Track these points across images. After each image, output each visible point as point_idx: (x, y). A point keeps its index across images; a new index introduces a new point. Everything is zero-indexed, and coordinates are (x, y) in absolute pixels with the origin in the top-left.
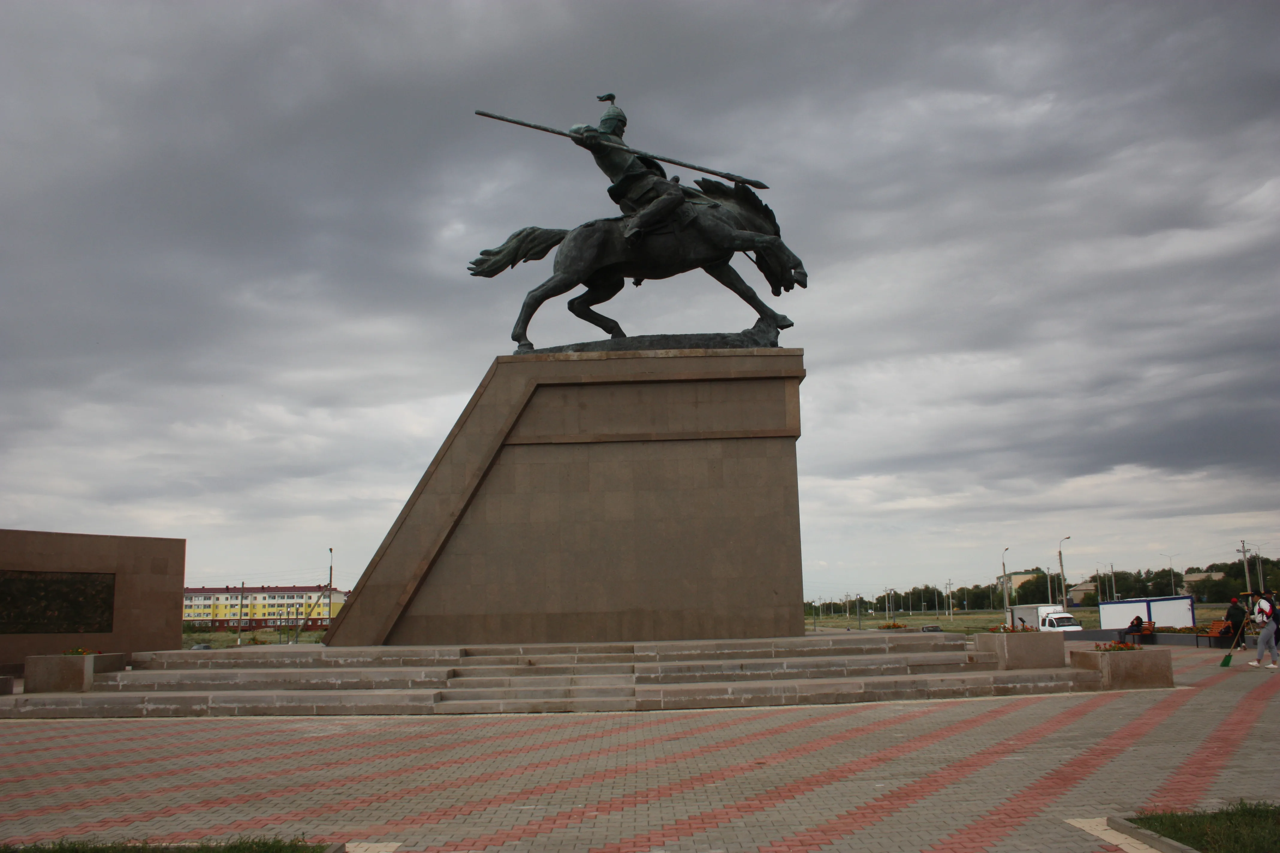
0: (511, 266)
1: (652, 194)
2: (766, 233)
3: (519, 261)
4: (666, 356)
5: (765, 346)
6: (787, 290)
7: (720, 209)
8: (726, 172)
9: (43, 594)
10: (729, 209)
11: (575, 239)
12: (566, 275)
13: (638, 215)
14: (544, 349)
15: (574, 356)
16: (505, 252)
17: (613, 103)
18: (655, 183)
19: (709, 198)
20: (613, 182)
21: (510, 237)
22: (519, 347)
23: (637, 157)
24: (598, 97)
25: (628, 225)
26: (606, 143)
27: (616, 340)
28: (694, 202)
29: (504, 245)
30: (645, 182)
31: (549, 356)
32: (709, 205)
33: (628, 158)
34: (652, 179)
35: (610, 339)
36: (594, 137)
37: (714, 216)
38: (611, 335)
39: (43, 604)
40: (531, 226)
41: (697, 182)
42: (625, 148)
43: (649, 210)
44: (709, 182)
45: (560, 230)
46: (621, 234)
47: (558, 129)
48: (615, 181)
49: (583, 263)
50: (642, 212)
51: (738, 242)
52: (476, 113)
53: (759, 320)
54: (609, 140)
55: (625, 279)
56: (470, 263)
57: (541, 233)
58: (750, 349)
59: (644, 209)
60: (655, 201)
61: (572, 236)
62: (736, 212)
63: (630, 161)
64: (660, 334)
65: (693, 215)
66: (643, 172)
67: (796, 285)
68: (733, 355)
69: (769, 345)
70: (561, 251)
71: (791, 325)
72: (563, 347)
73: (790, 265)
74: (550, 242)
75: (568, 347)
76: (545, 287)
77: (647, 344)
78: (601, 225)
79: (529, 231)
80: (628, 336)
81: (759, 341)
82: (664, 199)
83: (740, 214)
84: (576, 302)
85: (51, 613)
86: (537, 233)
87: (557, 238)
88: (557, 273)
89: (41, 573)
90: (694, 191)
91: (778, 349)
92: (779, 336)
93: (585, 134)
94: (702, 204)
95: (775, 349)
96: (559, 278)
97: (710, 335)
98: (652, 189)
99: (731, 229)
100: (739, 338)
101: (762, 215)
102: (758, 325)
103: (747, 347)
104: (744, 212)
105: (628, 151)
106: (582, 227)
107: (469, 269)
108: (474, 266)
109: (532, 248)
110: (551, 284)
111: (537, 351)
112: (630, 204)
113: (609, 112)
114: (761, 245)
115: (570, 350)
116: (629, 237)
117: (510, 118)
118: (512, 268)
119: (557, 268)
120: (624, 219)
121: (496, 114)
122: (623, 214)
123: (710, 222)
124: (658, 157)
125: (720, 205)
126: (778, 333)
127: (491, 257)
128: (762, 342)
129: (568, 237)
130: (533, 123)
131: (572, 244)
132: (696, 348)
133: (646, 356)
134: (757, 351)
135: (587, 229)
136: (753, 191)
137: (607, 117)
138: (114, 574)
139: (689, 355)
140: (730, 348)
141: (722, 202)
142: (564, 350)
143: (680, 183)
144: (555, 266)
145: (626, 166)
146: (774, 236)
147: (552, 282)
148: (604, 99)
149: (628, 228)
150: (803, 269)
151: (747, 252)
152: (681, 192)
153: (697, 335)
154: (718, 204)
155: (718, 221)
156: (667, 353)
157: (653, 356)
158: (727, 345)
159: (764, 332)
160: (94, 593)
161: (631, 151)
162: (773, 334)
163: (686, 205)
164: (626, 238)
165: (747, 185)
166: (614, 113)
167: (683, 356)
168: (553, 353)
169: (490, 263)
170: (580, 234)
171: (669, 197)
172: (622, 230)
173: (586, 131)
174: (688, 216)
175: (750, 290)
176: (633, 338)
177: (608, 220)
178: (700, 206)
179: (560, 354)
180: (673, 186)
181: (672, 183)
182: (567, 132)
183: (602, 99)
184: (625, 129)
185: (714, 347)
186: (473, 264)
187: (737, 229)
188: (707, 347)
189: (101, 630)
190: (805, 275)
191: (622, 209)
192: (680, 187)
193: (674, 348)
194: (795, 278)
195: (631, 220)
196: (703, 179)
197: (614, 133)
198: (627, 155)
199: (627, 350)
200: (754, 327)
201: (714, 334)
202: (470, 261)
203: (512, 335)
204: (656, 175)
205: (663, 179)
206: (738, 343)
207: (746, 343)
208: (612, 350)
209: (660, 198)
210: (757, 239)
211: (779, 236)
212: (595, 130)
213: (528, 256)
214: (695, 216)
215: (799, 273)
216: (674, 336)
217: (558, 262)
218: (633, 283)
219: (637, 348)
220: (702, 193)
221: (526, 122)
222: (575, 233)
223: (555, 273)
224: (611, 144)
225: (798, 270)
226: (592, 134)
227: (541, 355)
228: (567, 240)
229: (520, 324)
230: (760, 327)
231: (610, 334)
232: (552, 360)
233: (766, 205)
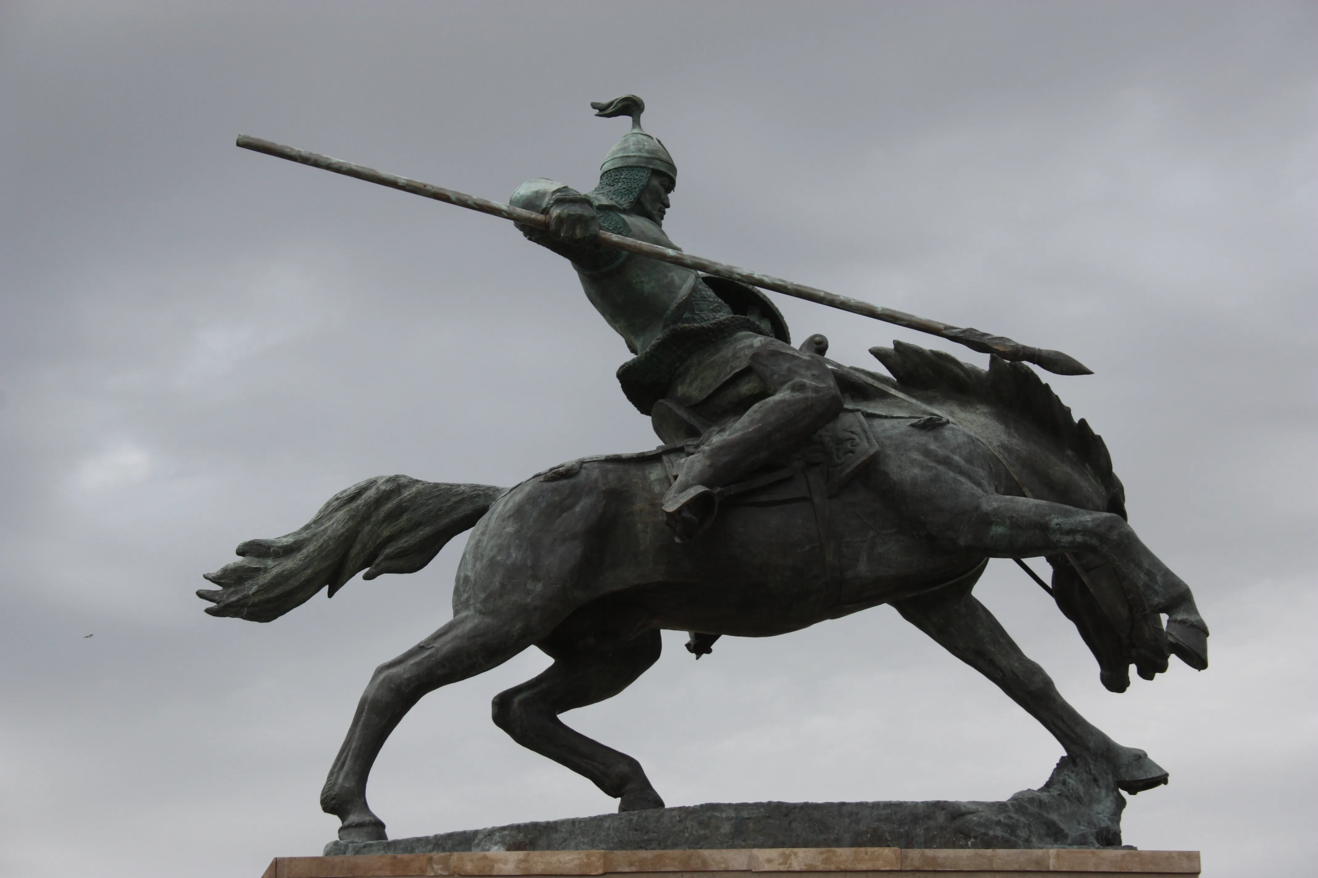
0: (326, 589)
1: (746, 387)
2: (1082, 504)
3: (353, 575)
4: (782, 868)
5: (1082, 842)
6: (1147, 673)
7: (947, 433)
8: (964, 326)
10: (972, 434)
11: (519, 513)
12: (488, 620)
13: (706, 448)
14: (418, 840)
15: (506, 862)
16: (310, 548)
17: (637, 123)
18: (756, 356)
19: (913, 401)
20: (633, 350)
21: (328, 505)
22: (341, 830)
23: (705, 279)
24: (594, 106)
25: (676, 477)
26: (615, 238)
27: (635, 815)
28: (870, 411)
29: (307, 527)
30: (727, 352)
31: (430, 860)
32: (915, 421)
33: (677, 280)
34: (748, 342)
35: (616, 811)
36: (579, 220)
37: (927, 453)
38: (619, 800)
40: (392, 474)
41: (878, 354)
42: (671, 252)
43: (738, 434)
44: (917, 352)
45: (475, 487)
46: (655, 503)
47: (476, 194)
48: (638, 345)
49: (539, 587)
50: (717, 439)
51: (998, 530)
52: (238, 144)
53: (1063, 764)
54: (624, 230)
55: (663, 632)
56: (206, 577)
57: (419, 493)
58: (1037, 853)
59: (723, 430)
60: (756, 406)
61: (510, 505)
62: (995, 443)
63: (684, 291)
64: (764, 800)
65: (866, 448)
66: (721, 323)
67: (1173, 660)
68: (986, 867)
69: (1092, 839)
70: (476, 550)
71: (1163, 779)
72: (476, 833)
73: (1156, 600)
74: (445, 521)
75: (490, 833)
76: (428, 653)
77: (726, 828)
78: (595, 473)
79: (383, 488)
80: (669, 803)
81: (1062, 826)
82: (783, 401)
83: (1003, 446)
84: (517, 699)
86: (406, 494)
87: (467, 508)
88: (463, 614)
90: (870, 381)
91: (1119, 852)
92: (1125, 814)
93: (555, 212)
94: (892, 417)
95: (1110, 853)
96: (469, 625)
97: (915, 805)
98: (748, 371)
99: (979, 491)
100: (1002, 818)
101: (1069, 452)
102: (1061, 778)
103: (1028, 844)
104: (1016, 442)
105: (679, 262)
106: (541, 478)
107: (201, 595)
108: (218, 588)
109: (390, 539)
110: (445, 646)
111: (396, 843)
112: (683, 414)
113: (624, 149)
114: (1066, 539)
115: (496, 844)
116: (679, 511)
117: (336, 159)
118: (331, 594)
119: (465, 596)
120: (665, 458)
121: (297, 149)
122: (661, 443)
123: (916, 471)
124: (766, 280)
125: (948, 422)
126: (1122, 803)
127: (270, 563)
128: (1072, 830)
129: (498, 509)
130: (403, 177)
131: (510, 529)
132: (873, 845)
133: (723, 866)
134: (1058, 856)
135: (554, 484)
136: (1044, 381)
137: (619, 164)
139: (850, 867)
140: (974, 846)
141: (952, 414)
142: (478, 845)
143: (828, 355)
144: (457, 591)
145: (674, 305)
146: (1108, 515)
147: (449, 637)
148: (610, 110)
149: (676, 484)
150: (1196, 612)
151: (1026, 561)
152: (832, 383)
153: (876, 805)
154: (940, 418)
155: (941, 468)
156: (786, 858)
157: (744, 868)
158: (967, 837)
159: (1079, 799)
161: (689, 261)
162: (1105, 806)
163: (847, 420)
164: (668, 514)
165: (1026, 363)
166: (640, 150)
167: (833, 868)
168: (444, 850)
169: (264, 579)
170: (532, 499)
171: (798, 395)
172: (657, 489)
173: (559, 202)
174: (852, 452)
175: (1035, 670)
176: (685, 812)
177: (616, 460)
178: (887, 423)
179: (466, 855)
180: (809, 365)
181: (806, 357)
182: (503, 204)
183: (605, 111)
184: (672, 197)
185: (928, 843)
186: (215, 580)
187: (997, 491)
188: (908, 842)
190: (1202, 631)
191: (658, 429)
192: (830, 367)
193: (806, 845)
194: (1171, 639)
195: (684, 461)
196: (897, 344)
197: (638, 208)
198: (676, 274)
199: (665, 848)
200: (1048, 785)
201: (927, 804)
202: (206, 573)
203: (323, 793)
204: (759, 331)
205: (778, 344)
206: (999, 832)
207: (1023, 833)
208: (623, 845)
209: (771, 400)
210: (1055, 521)
211: (1123, 515)
212: (585, 201)
213: (377, 561)
214: (872, 451)
215: (1183, 622)
216: (806, 807)
217: (466, 579)
218: (688, 646)
219: (698, 842)
220: (895, 387)
221: (385, 172)
222: (518, 497)
223: (456, 612)
224: (629, 240)
225: (1180, 617)
226: (576, 210)
227: (406, 856)
228: (495, 516)
229: (348, 763)
230: (1064, 783)
231: (615, 796)
232: (440, 872)
233: (1083, 422)
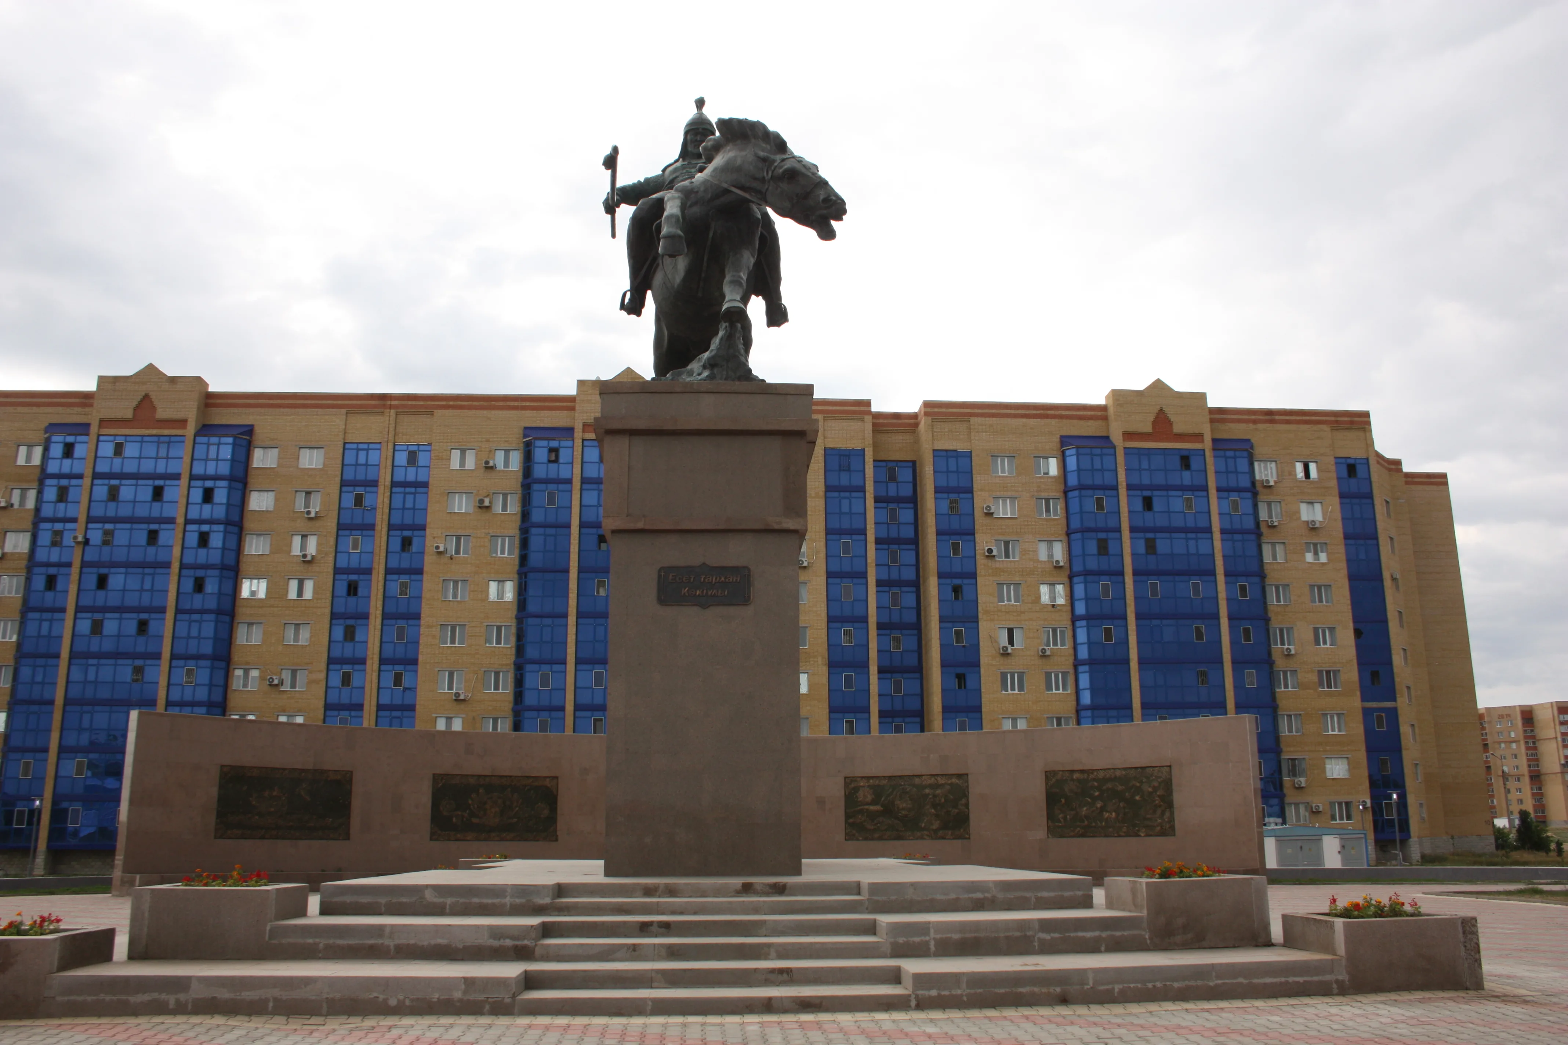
9: (1097, 794)
39: (1099, 804)
85: (1108, 814)
89: (1093, 771)
138: (1170, 766)
160: (1150, 790)
189: (1163, 833)
